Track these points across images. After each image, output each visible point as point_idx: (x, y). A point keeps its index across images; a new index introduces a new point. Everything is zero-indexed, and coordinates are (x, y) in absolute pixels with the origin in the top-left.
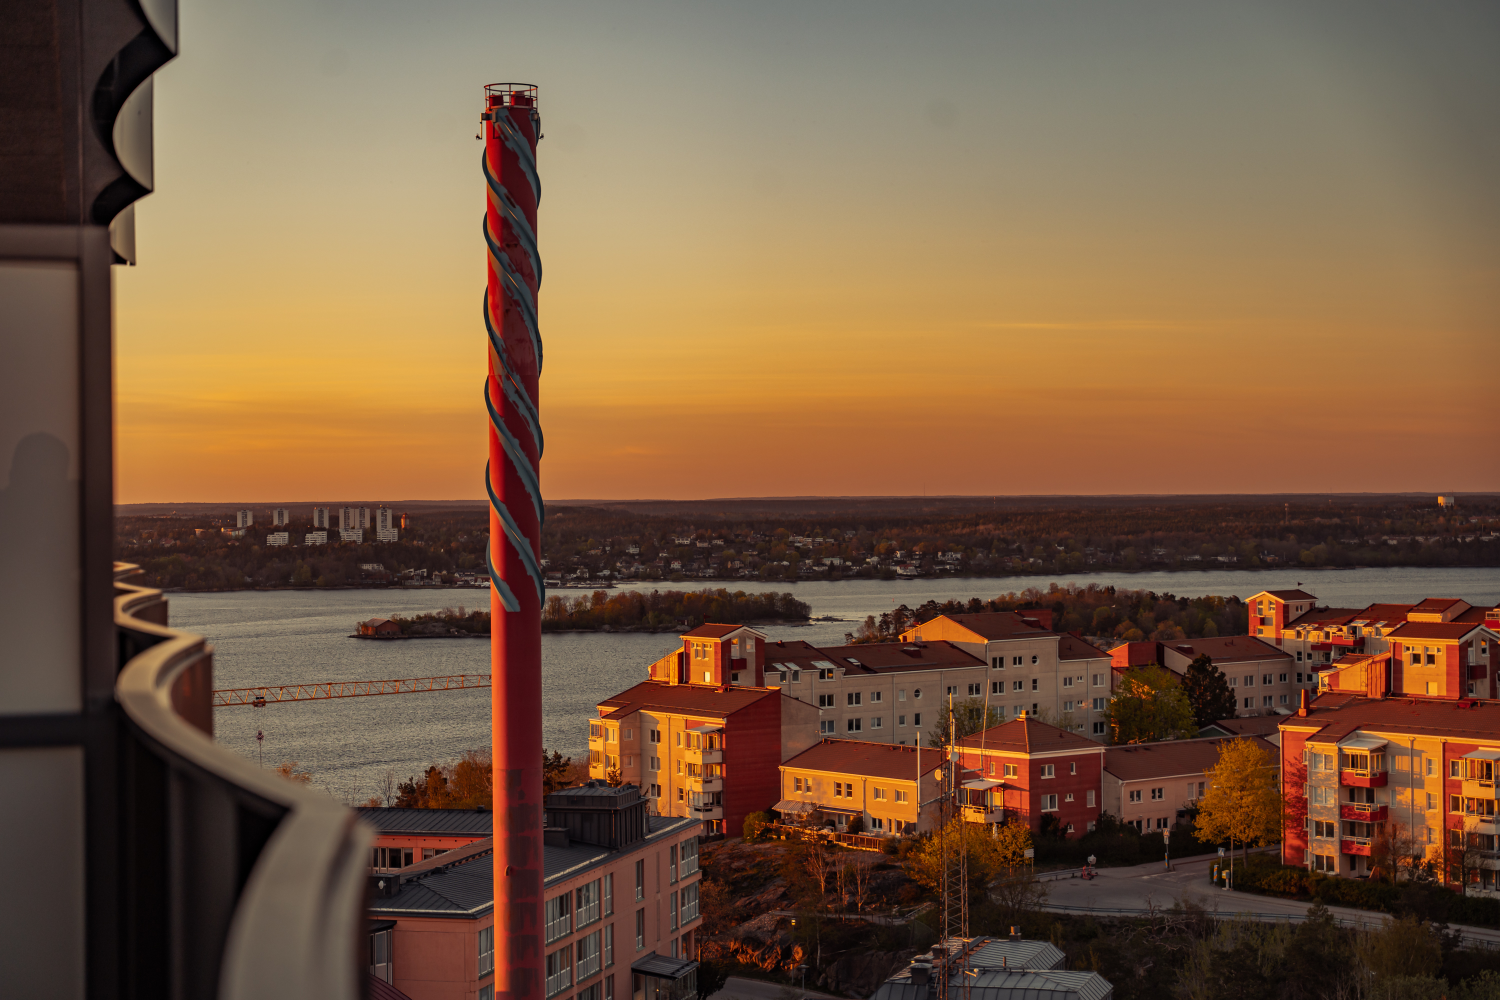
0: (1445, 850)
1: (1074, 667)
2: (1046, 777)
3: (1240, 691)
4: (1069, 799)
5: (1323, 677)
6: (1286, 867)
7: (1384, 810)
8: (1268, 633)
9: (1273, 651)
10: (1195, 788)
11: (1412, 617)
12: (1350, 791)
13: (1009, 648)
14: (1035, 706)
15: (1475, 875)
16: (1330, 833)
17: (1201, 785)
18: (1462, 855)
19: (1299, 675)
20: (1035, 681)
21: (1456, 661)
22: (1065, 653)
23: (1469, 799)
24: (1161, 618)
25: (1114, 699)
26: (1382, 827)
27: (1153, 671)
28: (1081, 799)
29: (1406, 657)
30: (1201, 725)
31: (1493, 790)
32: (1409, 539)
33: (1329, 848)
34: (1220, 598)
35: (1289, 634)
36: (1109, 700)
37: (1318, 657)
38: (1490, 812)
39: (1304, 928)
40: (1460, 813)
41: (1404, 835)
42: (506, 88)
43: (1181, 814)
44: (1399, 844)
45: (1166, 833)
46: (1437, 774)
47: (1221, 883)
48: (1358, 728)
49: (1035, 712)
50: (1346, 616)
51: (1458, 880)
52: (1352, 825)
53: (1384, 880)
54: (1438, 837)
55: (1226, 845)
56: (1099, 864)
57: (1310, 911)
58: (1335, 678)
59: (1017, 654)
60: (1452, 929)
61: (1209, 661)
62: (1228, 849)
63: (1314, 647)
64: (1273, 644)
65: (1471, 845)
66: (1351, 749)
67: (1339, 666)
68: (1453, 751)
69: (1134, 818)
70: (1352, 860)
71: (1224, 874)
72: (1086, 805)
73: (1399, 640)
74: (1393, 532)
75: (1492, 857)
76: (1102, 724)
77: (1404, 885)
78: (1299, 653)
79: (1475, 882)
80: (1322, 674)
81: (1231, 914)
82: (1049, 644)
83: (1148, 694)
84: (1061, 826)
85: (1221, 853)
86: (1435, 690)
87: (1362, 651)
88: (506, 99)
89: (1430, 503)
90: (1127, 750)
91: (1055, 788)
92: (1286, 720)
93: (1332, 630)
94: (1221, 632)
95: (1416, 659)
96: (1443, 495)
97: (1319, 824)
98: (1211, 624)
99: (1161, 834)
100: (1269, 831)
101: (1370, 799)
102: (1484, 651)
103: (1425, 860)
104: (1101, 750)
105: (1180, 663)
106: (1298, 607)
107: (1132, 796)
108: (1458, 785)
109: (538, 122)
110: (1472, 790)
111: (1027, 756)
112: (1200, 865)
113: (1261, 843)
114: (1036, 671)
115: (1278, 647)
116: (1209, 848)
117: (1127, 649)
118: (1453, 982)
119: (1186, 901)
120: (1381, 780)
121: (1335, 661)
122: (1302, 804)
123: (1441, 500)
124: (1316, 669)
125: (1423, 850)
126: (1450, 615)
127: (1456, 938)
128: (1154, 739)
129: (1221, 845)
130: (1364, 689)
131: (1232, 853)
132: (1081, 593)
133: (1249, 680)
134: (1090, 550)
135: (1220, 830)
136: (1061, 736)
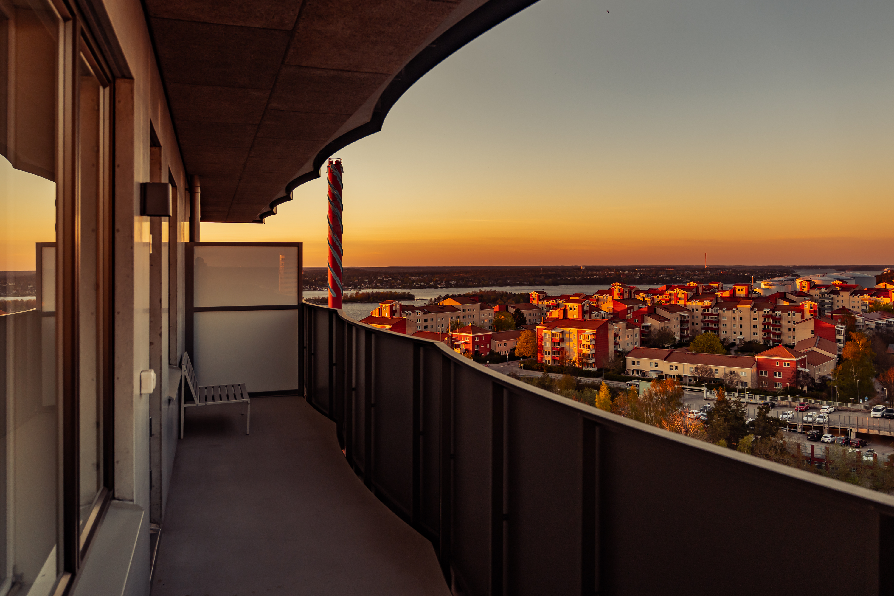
0: (578, 358)
1: (484, 311)
2: (476, 340)
3: (527, 318)
4: (482, 346)
5: (548, 313)
6: (538, 363)
7: (563, 348)
8: (535, 303)
9: (536, 307)
10: (515, 343)
11: (571, 298)
12: (554, 343)
13: (467, 306)
14: (474, 322)
15: (585, 364)
16: (549, 354)
17: (517, 342)
18: (582, 359)
19: (543, 313)
20: (474, 315)
21: (581, 309)
22: (482, 308)
23: (584, 345)
24: (508, 299)
25: (494, 320)
26: (562, 352)
27: (505, 313)
28: (485, 346)
29: (568, 308)
30: (517, 326)
31: (590, 342)
32: (573, 278)
33: (548, 358)
34: (524, 293)
35: (540, 302)
36: (493, 320)
37: (547, 309)
38: (589, 348)
39: (542, 378)
40: (581, 348)
41: (568, 354)
42: (334, 159)
43: (511, 350)
44: (566, 356)
45: (507, 355)
46: (576, 338)
47: (521, 367)
48: (556, 327)
49: (474, 324)
50: (554, 298)
51: (581, 365)
52: (555, 352)
53: (563, 366)
54: (576, 355)
55: (523, 357)
56: (490, 363)
57: (543, 374)
58: (550, 314)
59: (469, 308)
60: (579, 378)
61: (519, 310)
62: (523, 359)
63: (546, 306)
64: (536, 305)
65: (584, 357)
66: (554, 332)
67: (552, 311)
68: (580, 332)
69: (499, 351)
70: (554, 360)
71: (522, 365)
72: (486, 347)
73: (567, 304)
74: (569, 276)
75: (589, 360)
76: (491, 327)
77: (567, 367)
78: (543, 308)
79: (585, 366)
80: (547, 313)
81: (523, 375)
82: (478, 305)
83: (504, 319)
84: (480, 353)
85: (521, 360)
86: (576, 317)
87: (559, 307)
88: (334, 162)
89: (578, 268)
90: (497, 333)
91: (478, 343)
92: (538, 325)
93: (551, 301)
94: (524, 302)
95: (571, 309)
96: (581, 266)
97: (546, 352)
98: (522, 300)
99: (506, 355)
100: (533, 354)
101: (559, 345)
102: (588, 307)
103: (572, 361)
104: (491, 333)
105: (512, 310)
106: (542, 296)
107: (499, 345)
108: (581, 341)
109: (342, 168)
110: (585, 342)
111: (471, 335)
112: (516, 363)
113: (532, 357)
114: (474, 312)
115: (537, 306)
116: (518, 358)
117: (498, 307)
118: (579, 391)
119: (512, 372)
120: (562, 340)
121: (552, 310)
122: (542, 347)
123: (581, 267)
124: (547, 312)
125: (572, 358)
126: (581, 297)
127: (580, 380)
128: (505, 330)
129: (521, 358)
130: (558, 317)
131: (524, 360)
132: (488, 292)
133: (530, 315)
134: (490, 280)
135: (521, 353)
136: (480, 330)
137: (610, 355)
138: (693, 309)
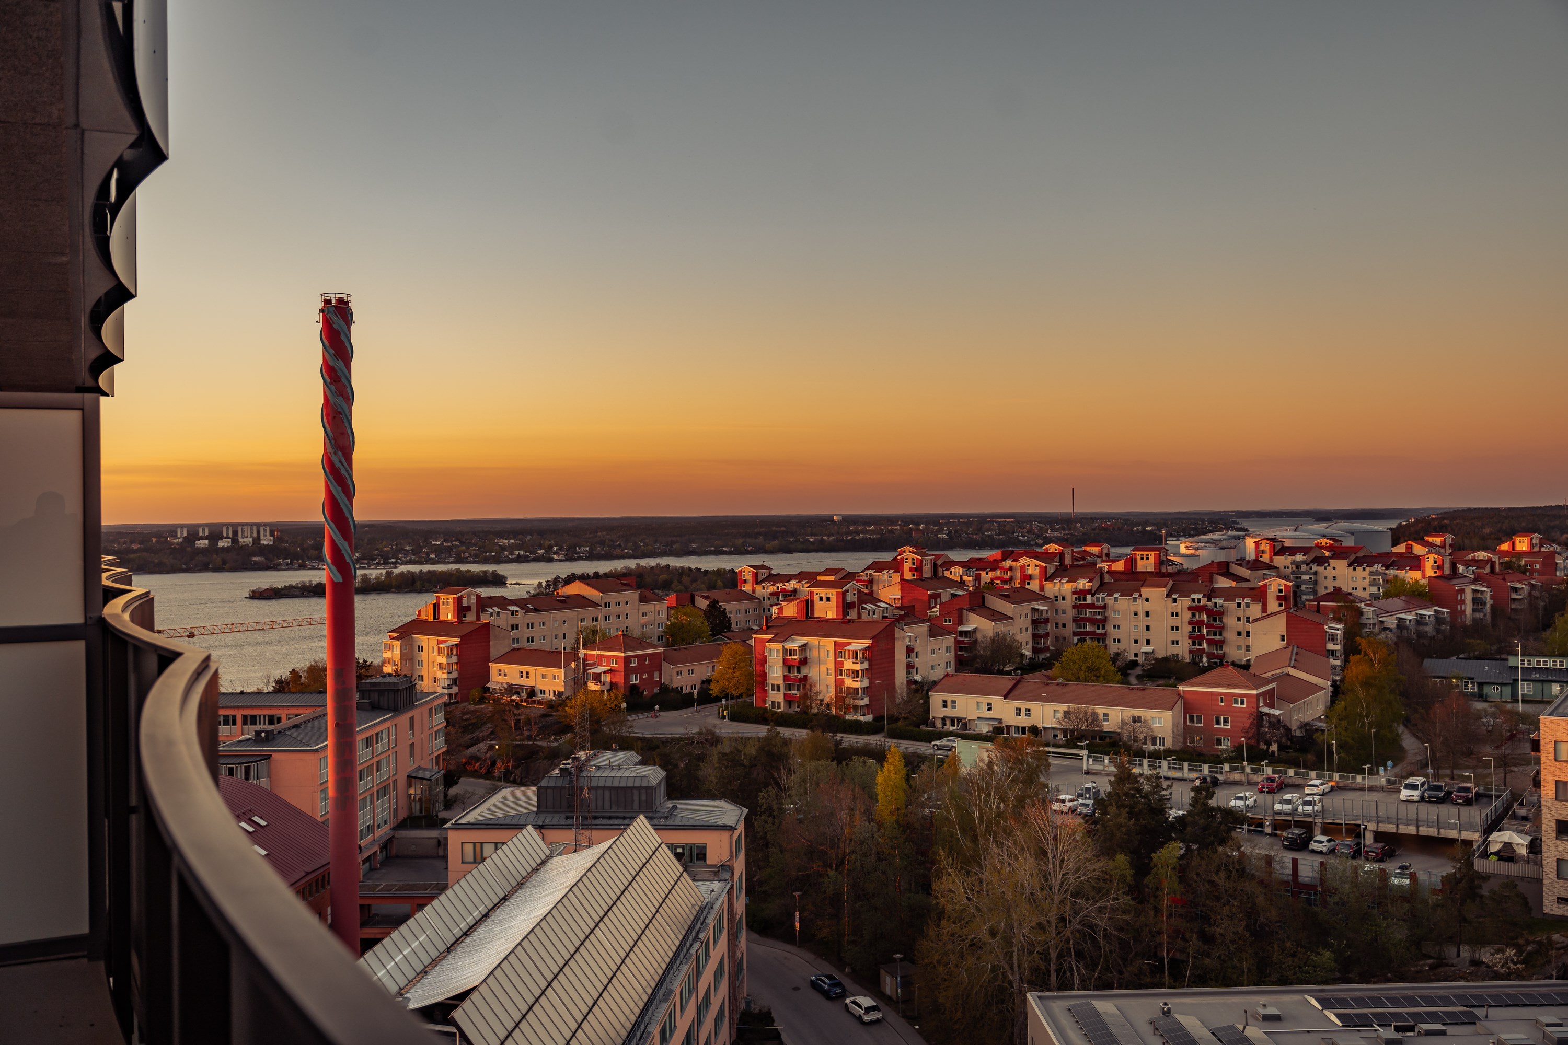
0: (836, 697)
1: (647, 607)
2: (633, 665)
3: (734, 618)
4: (645, 676)
5: (775, 609)
6: (756, 708)
7: (806, 677)
8: (747, 588)
9: (750, 597)
10: (710, 668)
11: (820, 578)
12: (788, 665)
13: (613, 597)
14: (627, 628)
15: (850, 709)
16: (779, 690)
17: (713, 667)
18: (844, 698)
19: (764, 609)
20: (627, 615)
21: (841, 600)
22: (643, 600)
23: (848, 670)
24: (694, 581)
25: (669, 623)
26: (804, 685)
27: (689, 608)
28: (651, 676)
29: (816, 598)
30: (713, 635)
31: (859, 665)
32: (820, 538)
33: (777, 697)
34: (724, 570)
35: (758, 588)
36: (666, 624)
37: (773, 600)
38: (857, 676)
39: (765, 739)
40: (843, 677)
41: (814, 690)
42: (334, 295)
43: (703, 682)
44: (813, 694)
45: (695, 692)
46: (831, 658)
47: (724, 717)
48: (792, 635)
49: (627, 631)
50: (788, 578)
51: (841, 711)
52: (790, 685)
53: (806, 713)
54: (832, 690)
55: (726, 697)
56: (660, 710)
57: (768, 729)
58: (780, 610)
59: (617, 600)
60: (839, 736)
61: (718, 602)
62: (727, 700)
63: (771, 594)
64: (751, 593)
65: (848, 694)
66: (790, 645)
67: (783, 603)
68: (839, 646)
69: (679, 685)
70: (789, 701)
71: (725, 713)
72: (653, 678)
73: (812, 589)
74: (812, 535)
75: (858, 699)
76: (662, 636)
77: (815, 715)
78: (763, 598)
79: (850, 712)
80: (774, 608)
81: (728, 733)
82: (635, 595)
83: (686, 620)
84: (641, 690)
85: (724, 702)
86: (831, 615)
87: (795, 596)
88: (334, 302)
89: (830, 520)
90: (675, 650)
91: (637, 671)
92: (756, 632)
93: (780, 585)
94: (725, 587)
95: (821, 599)
96: (836, 515)
97: (773, 685)
98: (720, 583)
99: (693, 693)
100: (748, 689)
101: (799, 671)
102: (854, 594)
103: (825, 702)
104: (661, 650)
105: (703, 604)
106: (763, 574)
107: (678, 674)
108: (842, 663)
109: (352, 314)
110: (848, 665)
111: (623, 654)
112: (713, 708)
113: (744, 696)
114: (628, 609)
115: (753, 595)
116: (717, 699)
117: (675, 599)
118: (839, 763)
119: (705, 728)
120: (804, 662)
121: (782, 601)
122: (764, 676)
123: (835, 518)
124: (772, 606)
125: (824, 695)
126: (840, 575)
127: (841, 741)
128: (689, 644)
129: (724, 698)
130: (795, 615)
131: (729, 702)
132: (652, 568)
133: (738, 612)
134: (657, 545)
135: (723, 690)
136: (641, 643)
137: (898, 690)
138: (1056, 597)
